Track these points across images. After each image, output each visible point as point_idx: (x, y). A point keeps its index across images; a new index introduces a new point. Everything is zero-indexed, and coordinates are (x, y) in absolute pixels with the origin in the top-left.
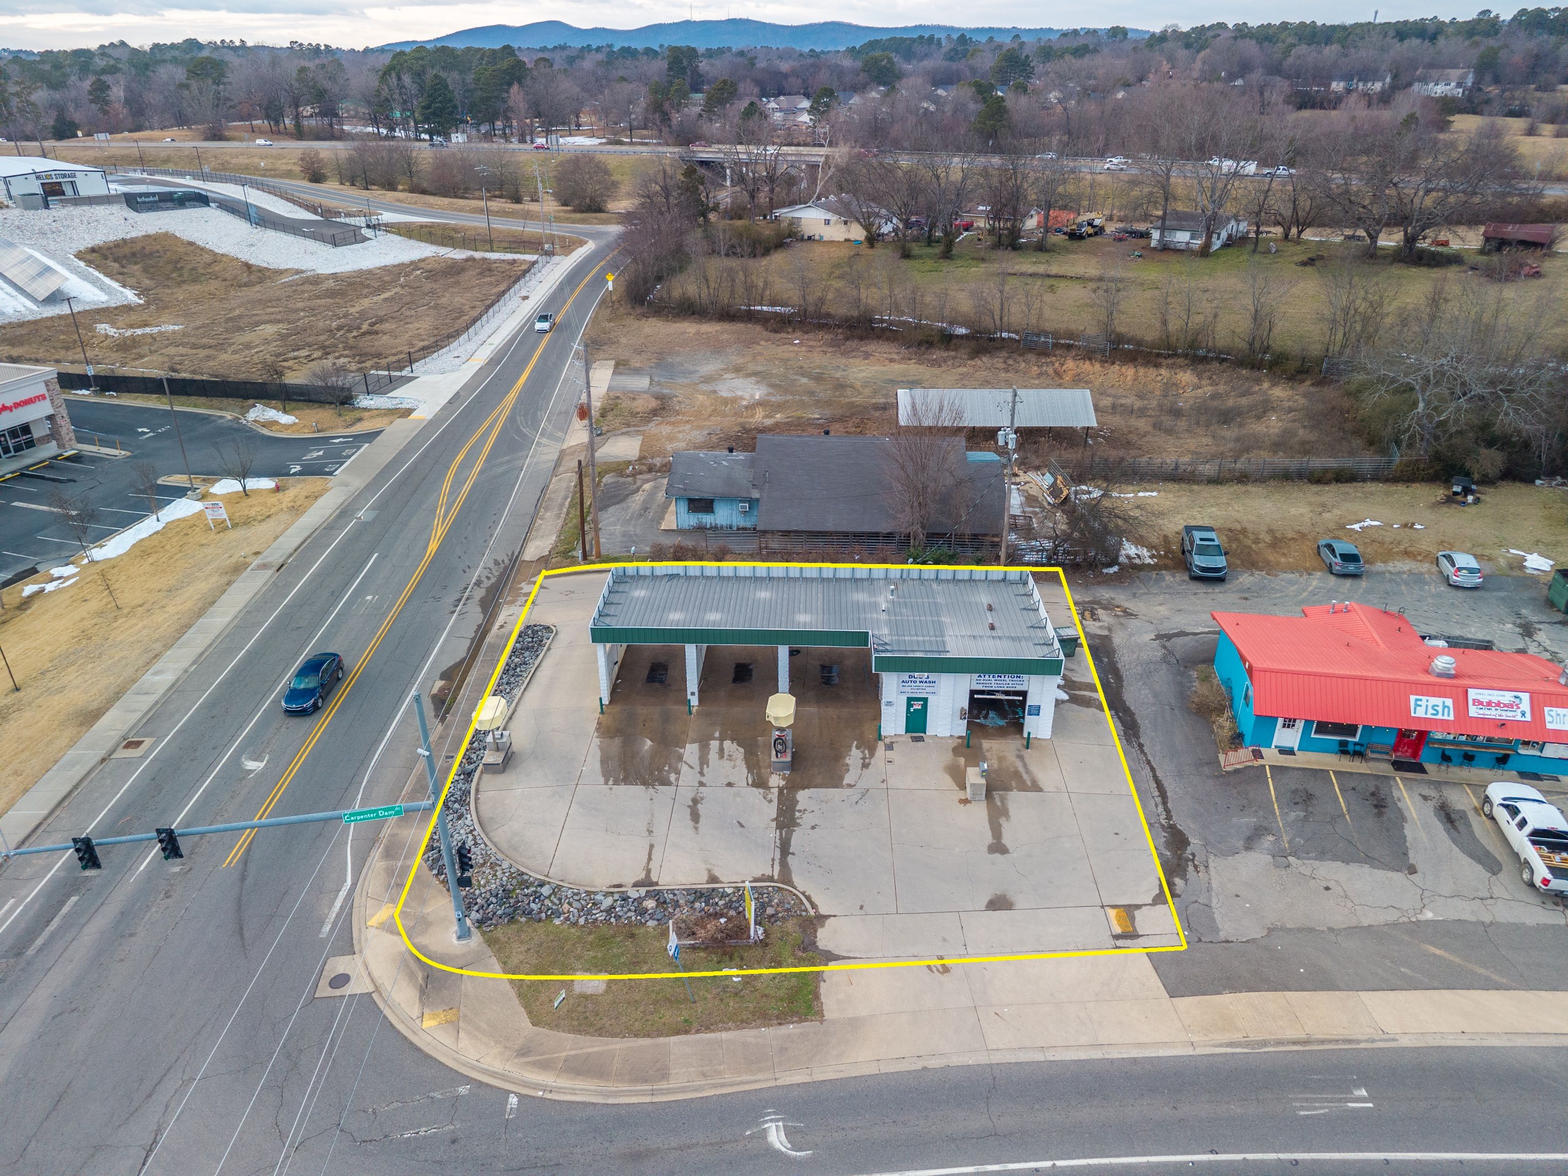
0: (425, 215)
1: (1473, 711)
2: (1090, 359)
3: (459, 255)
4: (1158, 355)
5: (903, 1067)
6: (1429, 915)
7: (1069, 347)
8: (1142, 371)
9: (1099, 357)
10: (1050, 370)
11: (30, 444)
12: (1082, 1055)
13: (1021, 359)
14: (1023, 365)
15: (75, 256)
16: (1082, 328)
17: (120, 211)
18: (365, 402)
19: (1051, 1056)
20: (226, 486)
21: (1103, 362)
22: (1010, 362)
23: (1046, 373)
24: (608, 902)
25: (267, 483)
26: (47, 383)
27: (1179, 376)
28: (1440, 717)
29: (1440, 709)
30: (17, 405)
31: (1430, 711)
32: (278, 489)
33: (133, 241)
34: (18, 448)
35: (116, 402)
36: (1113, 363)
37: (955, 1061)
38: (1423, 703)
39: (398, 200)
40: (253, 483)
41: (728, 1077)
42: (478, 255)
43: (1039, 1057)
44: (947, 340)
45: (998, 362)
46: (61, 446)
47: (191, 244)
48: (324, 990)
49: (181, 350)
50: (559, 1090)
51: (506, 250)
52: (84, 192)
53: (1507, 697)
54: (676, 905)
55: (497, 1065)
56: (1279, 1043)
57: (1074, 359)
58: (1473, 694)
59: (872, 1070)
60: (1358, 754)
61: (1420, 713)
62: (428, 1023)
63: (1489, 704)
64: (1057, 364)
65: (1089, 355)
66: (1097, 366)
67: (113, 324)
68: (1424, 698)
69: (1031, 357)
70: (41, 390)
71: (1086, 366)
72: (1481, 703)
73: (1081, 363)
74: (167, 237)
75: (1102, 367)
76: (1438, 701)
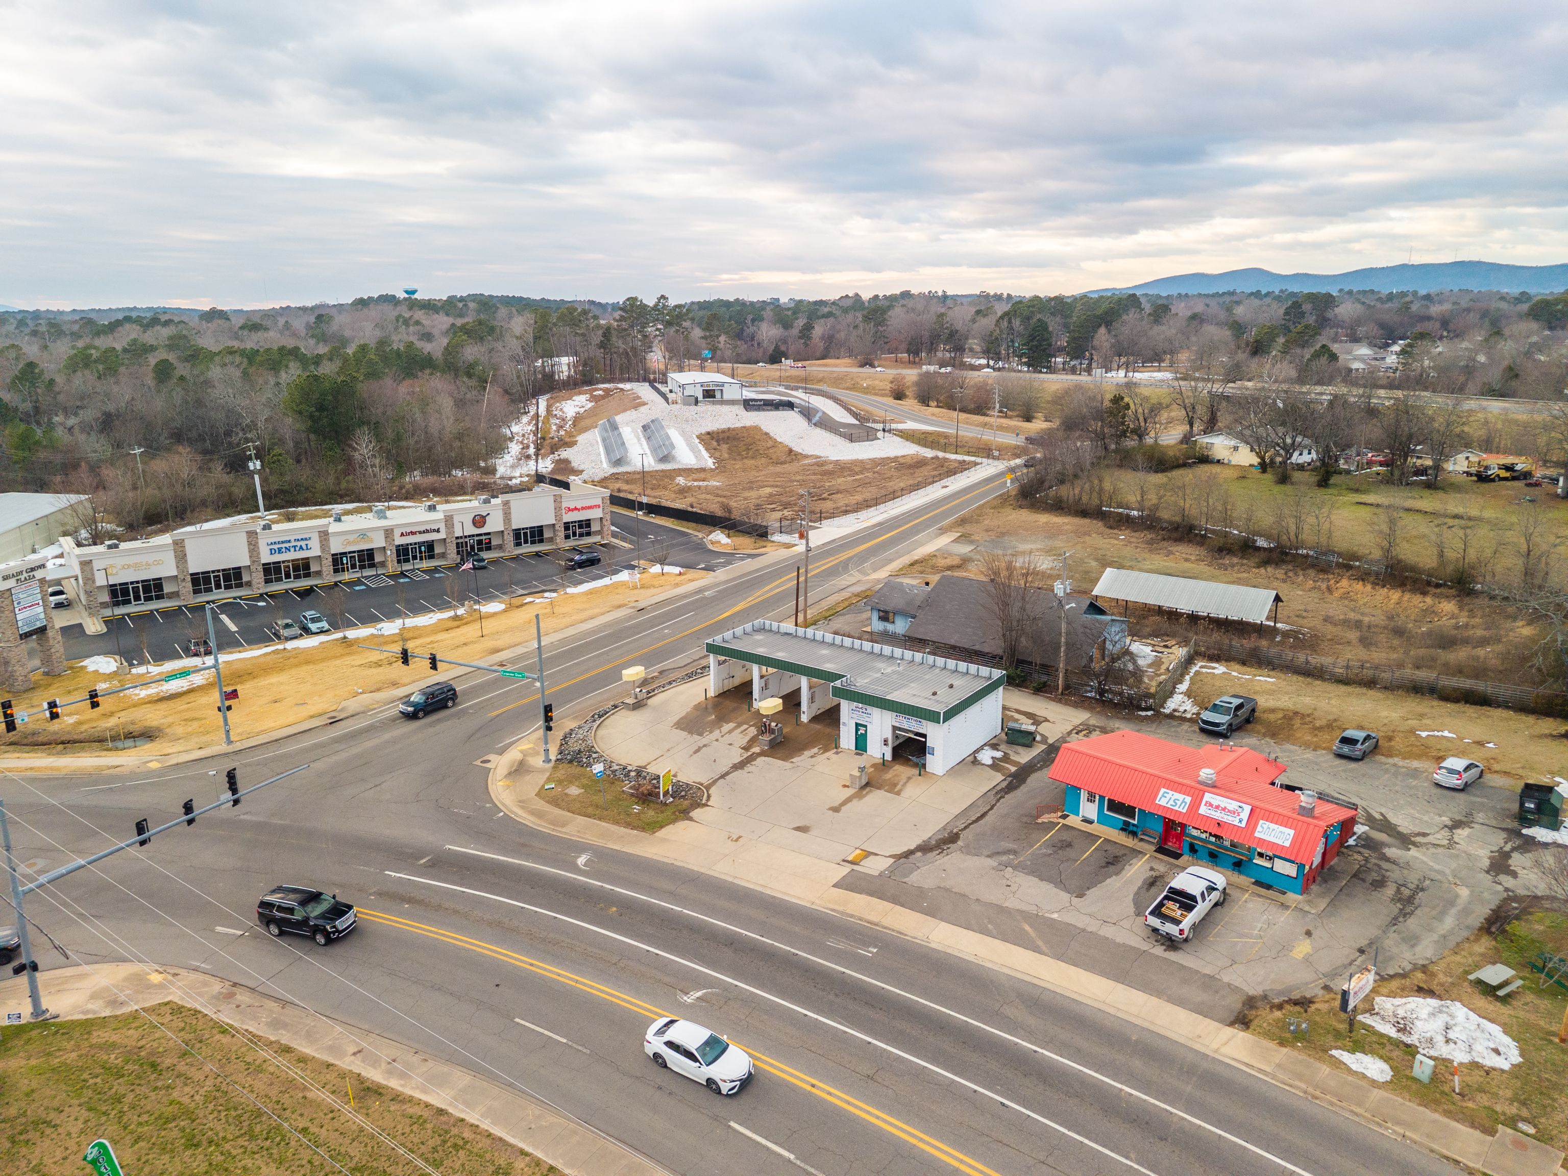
0: (932, 425)
1: (1203, 810)
2: (1363, 580)
3: (928, 453)
4: (1429, 583)
5: (666, 860)
6: (1055, 916)
7: (1349, 567)
8: (1407, 596)
9: (1372, 579)
10: (1324, 586)
11: (589, 534)
12: (752, 886)
13: (1301, 573)
14: (1301, 578)
15: (698, 437)
16: (1367, 552)
17: (739, 410)
18: (777, 537)
19: (736, 881)
20: (656, 569)
21: (1375, 584)
22: (1291, 574)
23: (1319, 588)
24: (615, 767)
25: (677, 570)
26: (603, 499)
27: (1441, 606)
28: (1176, 808)
29: (1179, 803)
30: (583, 508)
31: (1172, 802)
32: (680, 574)
33: (734, 429)
34: (581, 535)
35: (652, 520)
36: (1384, 586)
37: (690, 867)
38: (1168, 796)
39: (933, 415)
40: (667, 569)
41: (587, 836)
42: (941, 454)
43: (730, 879)
44: (1246, 548)
45: (1280, 573)
46: (603, 538)
47: (767, 434)
48: (478, 763)
49: (708, 497)
50: (520, 817)
51: (969, 453)
52: (726, 396)
53: (1233, 805)
54: (645, 778)
55: (508, 802)
56: (861, 919)
57: (1349, 579)
58: (1208, 797)
59: (650, 856)
60: (1134, 834)
61: (1163, 802)
62: (501, 783)
63: (1217, 807)
64: (1332, 582)
65: (1363, 577)
66: (1369, 587)
67: (686, 478)
68: (1171, 792)
69: (1312, 573)
70: (599, 502)
71: (1359, 586)
72: (1211, 805)
73: (1354, 583)
74: (757, 428)
75: (1373, 588)
76: (1180, 797)
